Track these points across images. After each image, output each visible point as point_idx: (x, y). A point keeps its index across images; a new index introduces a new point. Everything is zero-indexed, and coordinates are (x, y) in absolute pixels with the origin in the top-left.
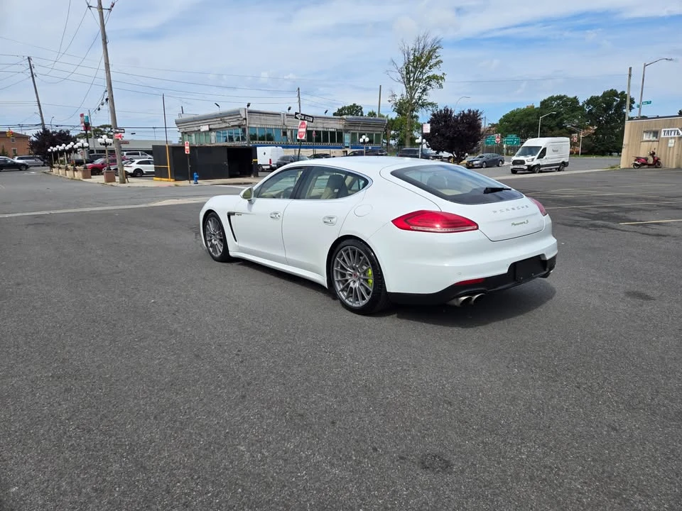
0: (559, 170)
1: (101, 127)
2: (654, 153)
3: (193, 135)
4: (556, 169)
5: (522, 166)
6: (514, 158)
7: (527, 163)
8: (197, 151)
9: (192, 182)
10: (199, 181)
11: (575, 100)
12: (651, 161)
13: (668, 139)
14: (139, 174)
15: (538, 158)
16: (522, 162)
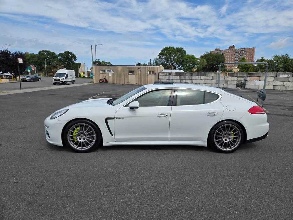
0: (73, 83)
2: (105, 78)
4: (71, 83)
5: (59, 82)
6: (54, 78)
7: (61, 80)
11: (54, 53)
12: (105, 81)
13: (109, 73)
15: (65, 78)
16: (59, 80)
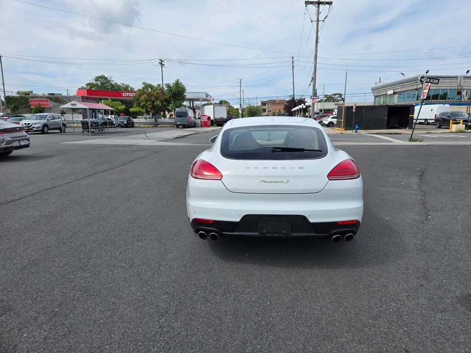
1: (333, 95)
3: (382, 97)
8: (364, 110)
9: (354, 131)
10: (358, 131)
14: (331, 125)
